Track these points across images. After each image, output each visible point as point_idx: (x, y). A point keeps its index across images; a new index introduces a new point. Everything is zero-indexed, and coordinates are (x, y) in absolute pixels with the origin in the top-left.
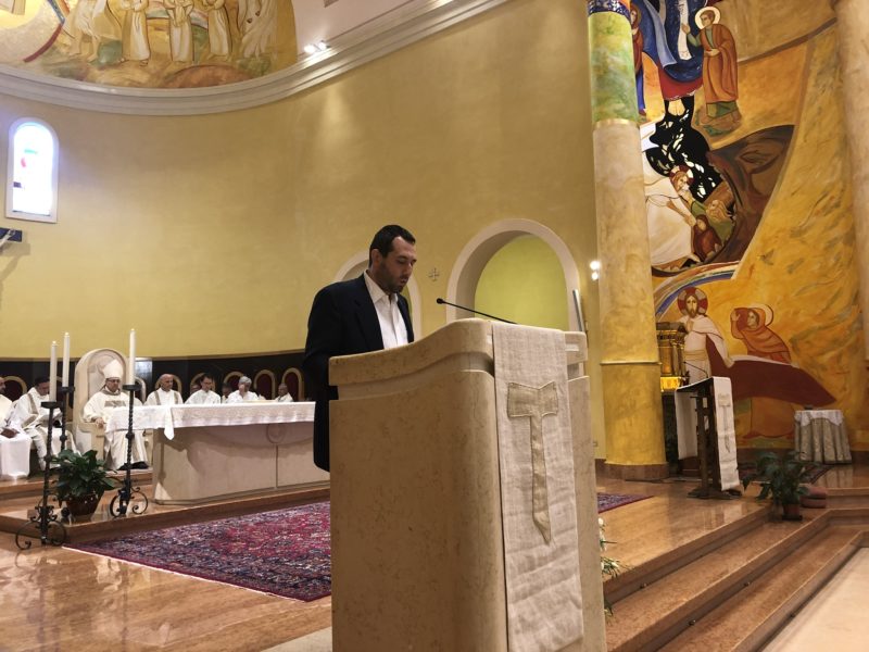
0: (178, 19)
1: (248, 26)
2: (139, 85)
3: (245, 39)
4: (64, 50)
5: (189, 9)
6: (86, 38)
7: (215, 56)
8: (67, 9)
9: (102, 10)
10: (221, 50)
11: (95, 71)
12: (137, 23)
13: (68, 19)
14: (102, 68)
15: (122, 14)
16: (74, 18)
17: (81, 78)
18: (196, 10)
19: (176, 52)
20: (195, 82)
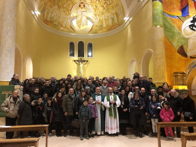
0: (110, 18)
1: (119, 16)
2: (105, 32)
3: (119, 19)
4: (94, 29)
6: (97, 26)
7: (115, 23)
8: (94, 22)
9: (99, 20)
12: (104, 21)
13: (94, 24)
14: (99, 30)
16: (95, 23)
17: (96, 33)
18: (112, 15)
19: (110, 24)
20: (113, 29)
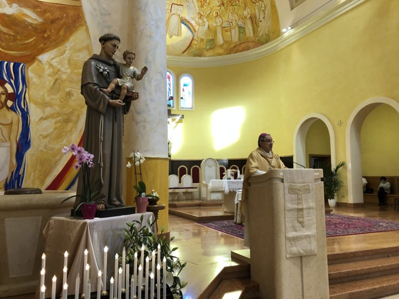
0: (234, 26)
1: (260, 23)
2: (220, 55)
3: (259, 30)
4: (194, 46)
5: (237, 21)
6: (202, 40)
7: (248, 38)
9: (207, 29)
10: (250, 35)
11: (205, 52)
12: (219, 30)
13: (195, 34)
14: (207, 51)
15: (214, 28)
16: (197, 34)
17: (200, 56)
20: (241, 50)
